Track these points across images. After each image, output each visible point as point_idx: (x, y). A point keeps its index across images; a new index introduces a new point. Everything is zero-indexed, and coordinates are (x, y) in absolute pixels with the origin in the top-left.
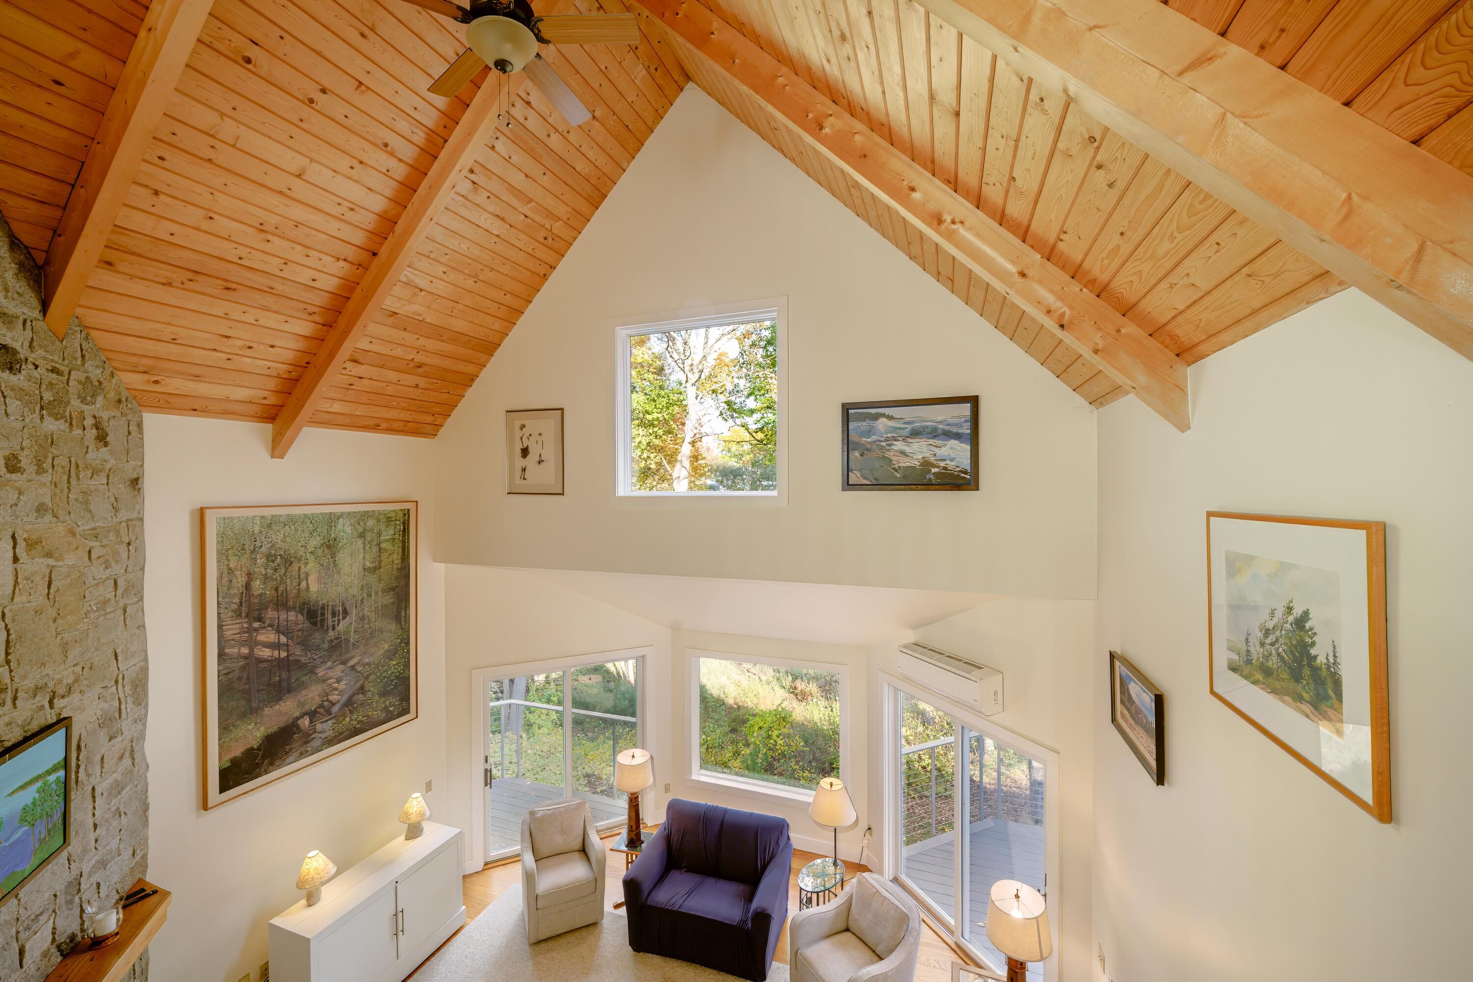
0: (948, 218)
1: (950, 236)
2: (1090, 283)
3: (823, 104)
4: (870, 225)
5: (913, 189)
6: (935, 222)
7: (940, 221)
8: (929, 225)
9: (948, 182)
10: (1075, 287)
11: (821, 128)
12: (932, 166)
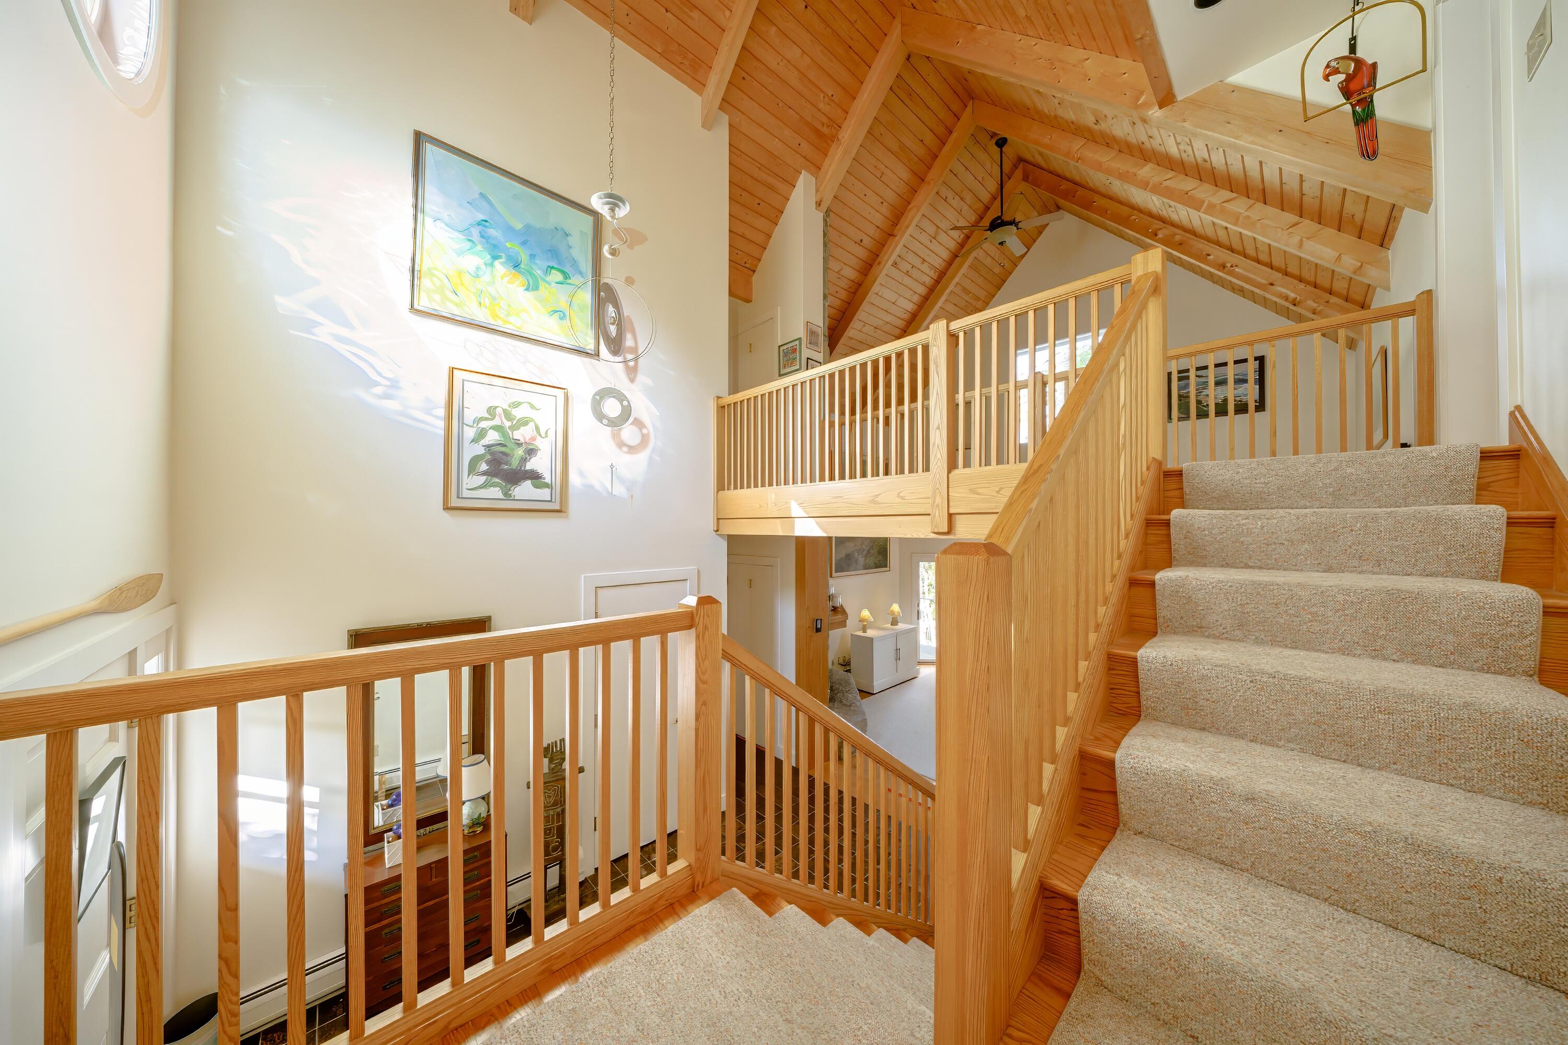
0: (1228, 265)
1: (1231, 273)
2: (1308, 283)
3: (1157, 224)
4: (1184, 268)
5: (1209, 255)
6: (1221, 268)
7: (1224, 267)
8: (1219, 270)
9: (1228, 249)
10: (1302, 286)
11: (1156, 235)
12: (1218, 243)
